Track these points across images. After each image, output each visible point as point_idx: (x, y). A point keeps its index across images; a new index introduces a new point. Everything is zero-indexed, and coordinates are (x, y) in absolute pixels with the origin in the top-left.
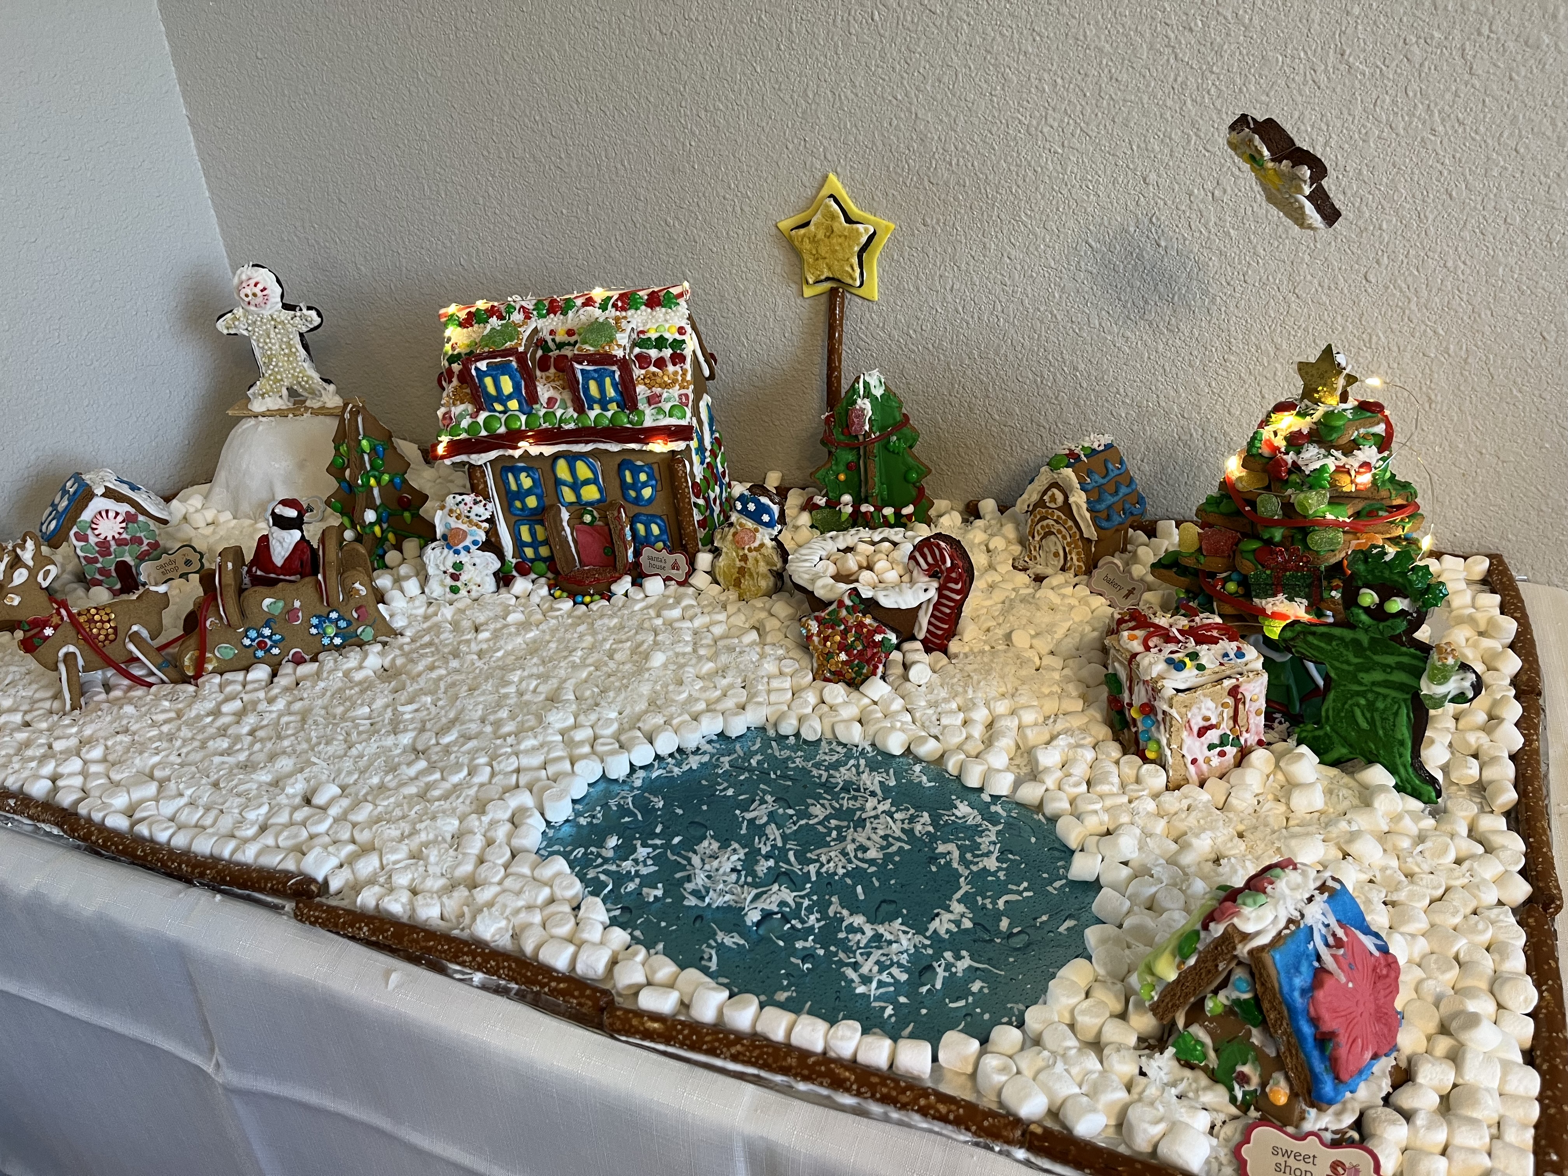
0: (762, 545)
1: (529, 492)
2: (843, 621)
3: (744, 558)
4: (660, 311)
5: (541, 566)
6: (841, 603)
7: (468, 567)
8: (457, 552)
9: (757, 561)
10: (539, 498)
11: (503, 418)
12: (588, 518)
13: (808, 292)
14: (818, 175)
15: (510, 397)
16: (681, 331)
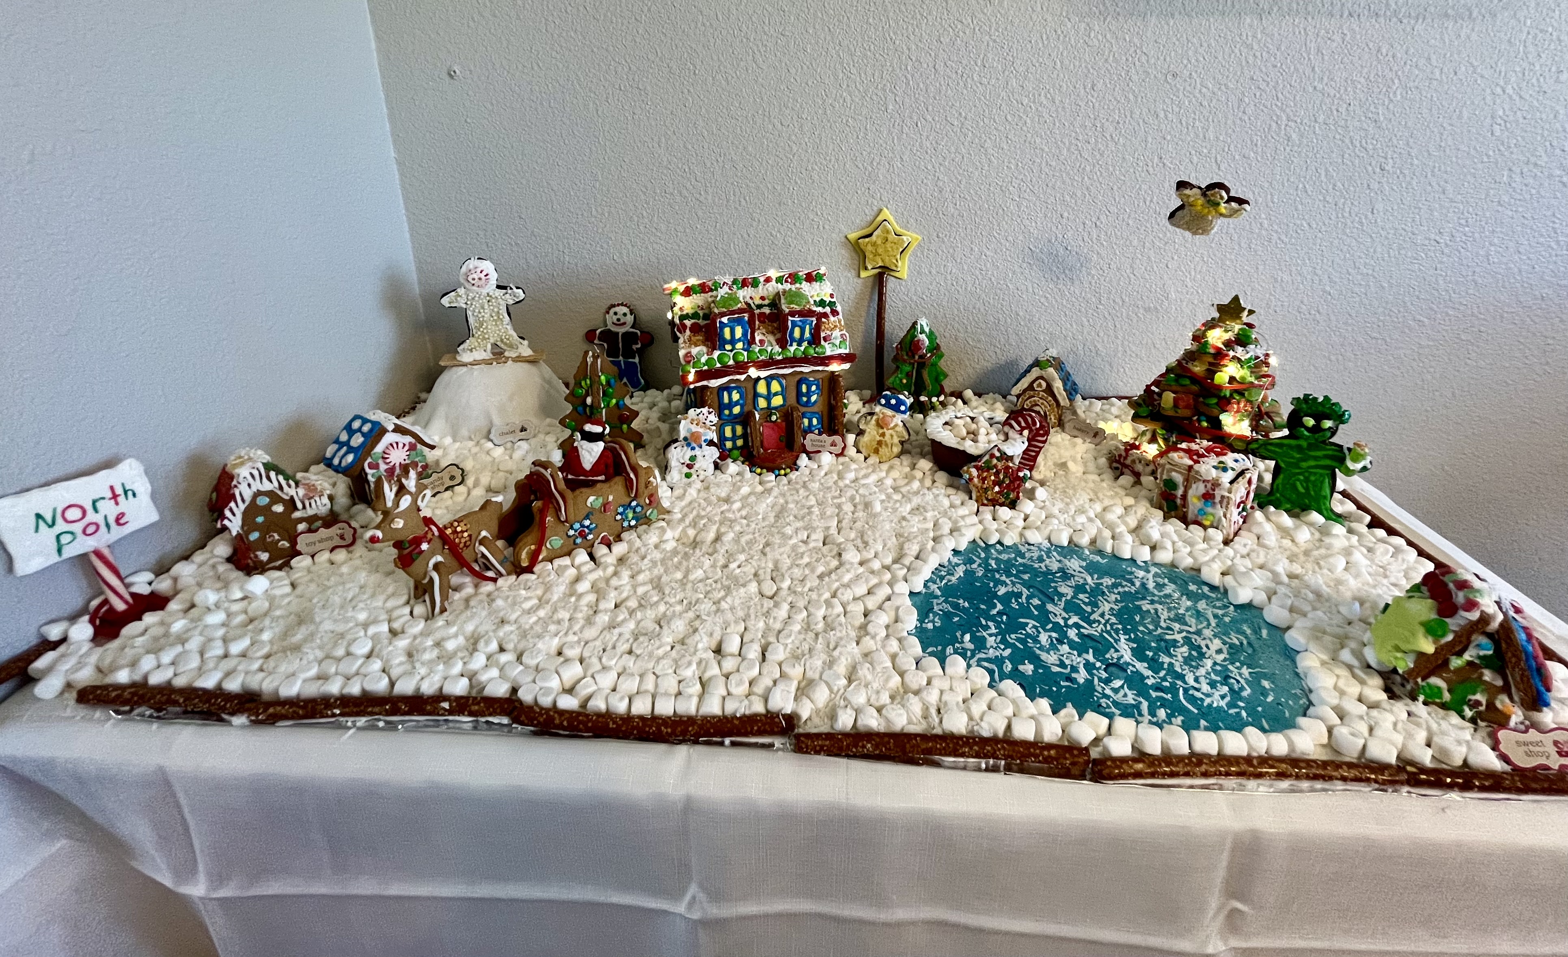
0: (896, 425)
1: (737, 403)
2: (995, 466)
3: (883, 435)
4: (816, 285)
5: (736, 453)
6: (992, 456)
7: (699, 458)
8: (693, 449)
9: (892, 436)
10: (742, 407)
11: (731, 354)
12: (774, 418)
13: (864, 274)
14: (875, 209)
15: (739, 340)
16: (832, 296)
